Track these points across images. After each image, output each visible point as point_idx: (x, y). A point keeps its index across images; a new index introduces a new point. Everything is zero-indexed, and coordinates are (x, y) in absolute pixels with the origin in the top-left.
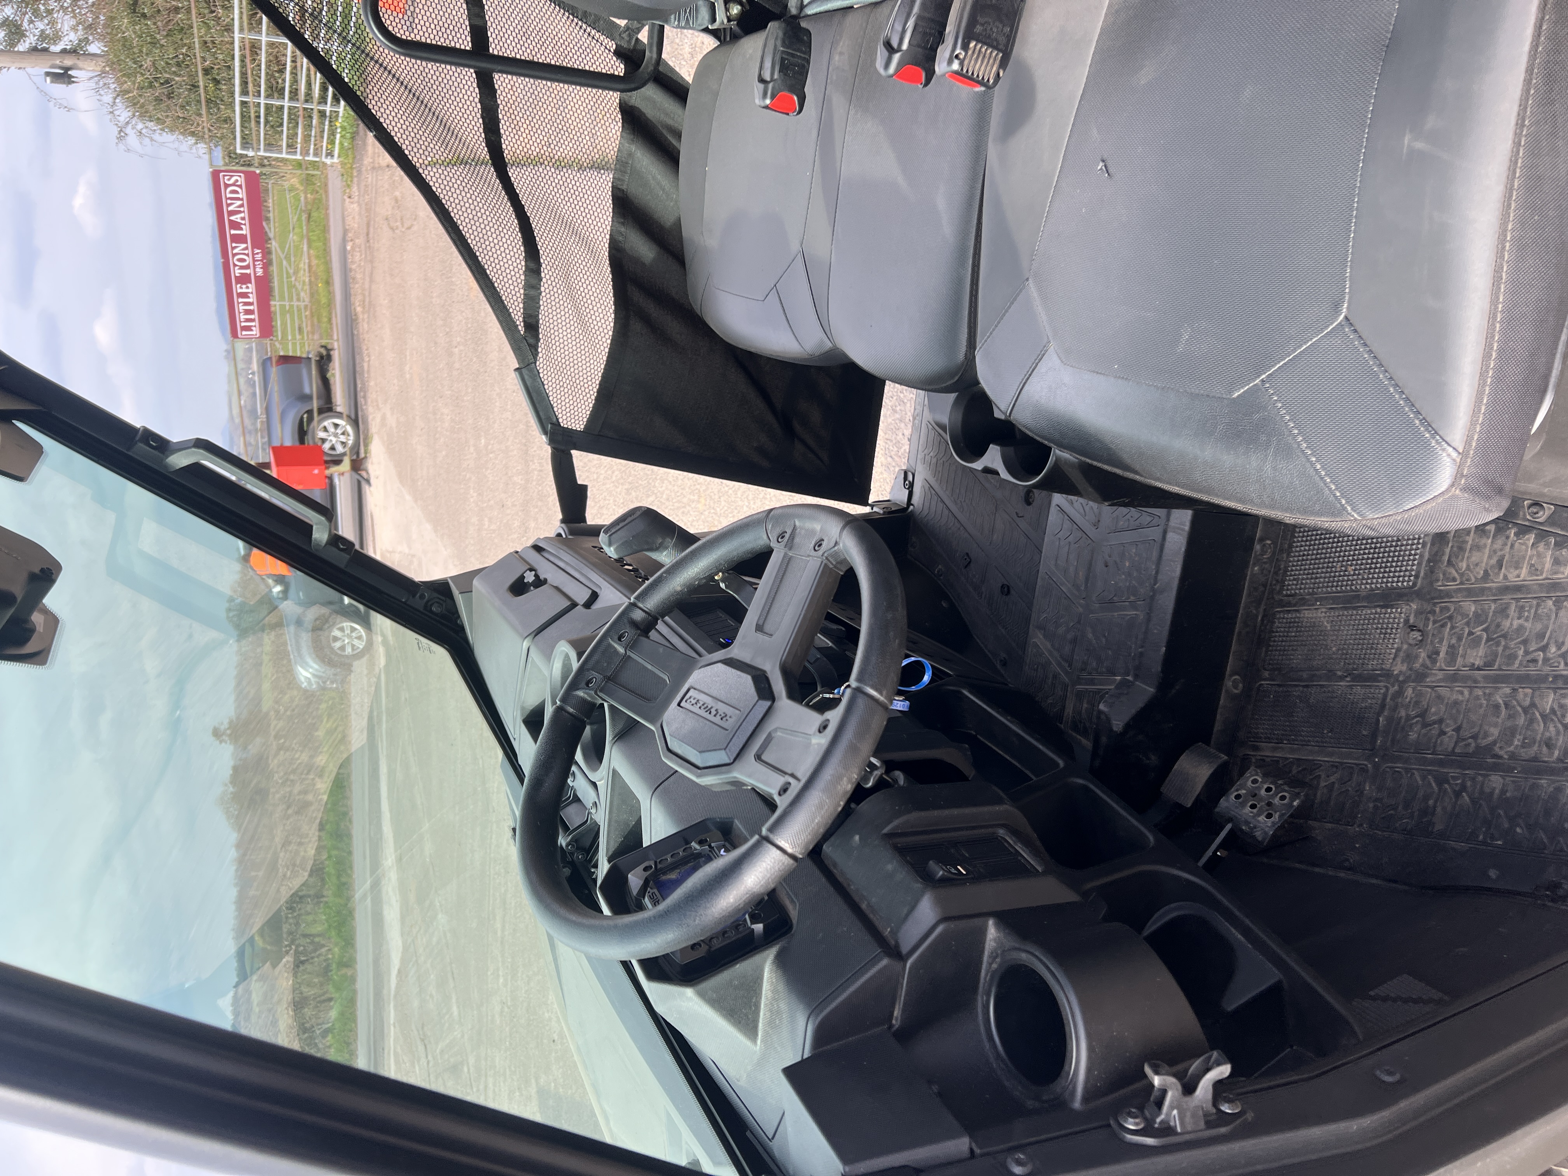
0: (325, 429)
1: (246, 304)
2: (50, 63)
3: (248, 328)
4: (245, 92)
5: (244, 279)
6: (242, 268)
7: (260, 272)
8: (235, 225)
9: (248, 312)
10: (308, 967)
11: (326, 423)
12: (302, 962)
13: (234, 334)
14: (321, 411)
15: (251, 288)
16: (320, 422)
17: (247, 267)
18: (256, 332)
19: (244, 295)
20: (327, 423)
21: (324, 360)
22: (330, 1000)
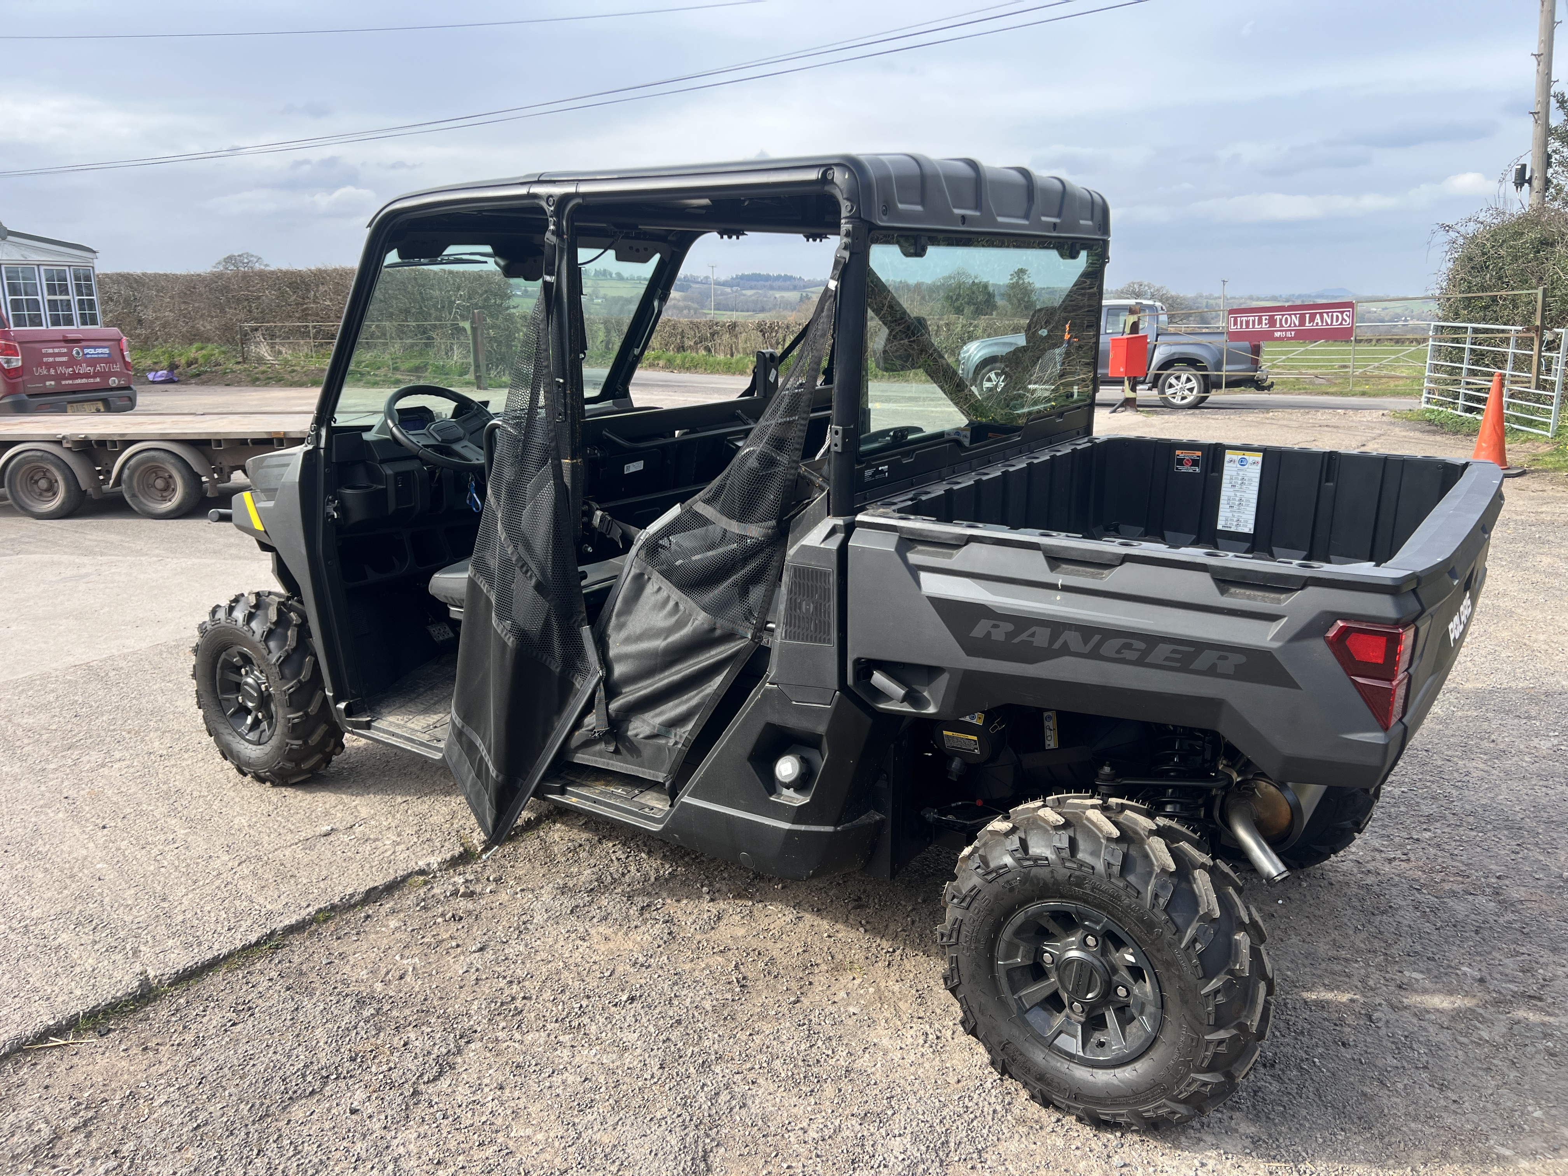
0: (1189, 380)
1: (1254, 322)
2: (1535, 168)
3: (1235, 323)
4: (1476, 331)
5: (1272, 322)
6: (1281, 320)
7: (1277, 334)
8: (1312, 318)
9: (1247, 322)
10: (761, 339)
11: (1194, 381)
12: (764, 335)
13: (1232, 312)
14: (1205, 377)
15: (1265, 327)
16: (1194, 375)
17: (1281, 326)
18: (1233, 328)
19: (1260, 322)
20: (1194, 383)
21: (1258, 385)
22: (732, 355)
